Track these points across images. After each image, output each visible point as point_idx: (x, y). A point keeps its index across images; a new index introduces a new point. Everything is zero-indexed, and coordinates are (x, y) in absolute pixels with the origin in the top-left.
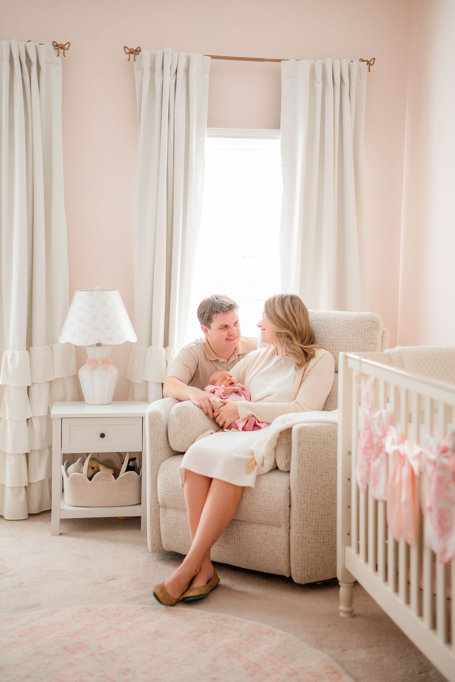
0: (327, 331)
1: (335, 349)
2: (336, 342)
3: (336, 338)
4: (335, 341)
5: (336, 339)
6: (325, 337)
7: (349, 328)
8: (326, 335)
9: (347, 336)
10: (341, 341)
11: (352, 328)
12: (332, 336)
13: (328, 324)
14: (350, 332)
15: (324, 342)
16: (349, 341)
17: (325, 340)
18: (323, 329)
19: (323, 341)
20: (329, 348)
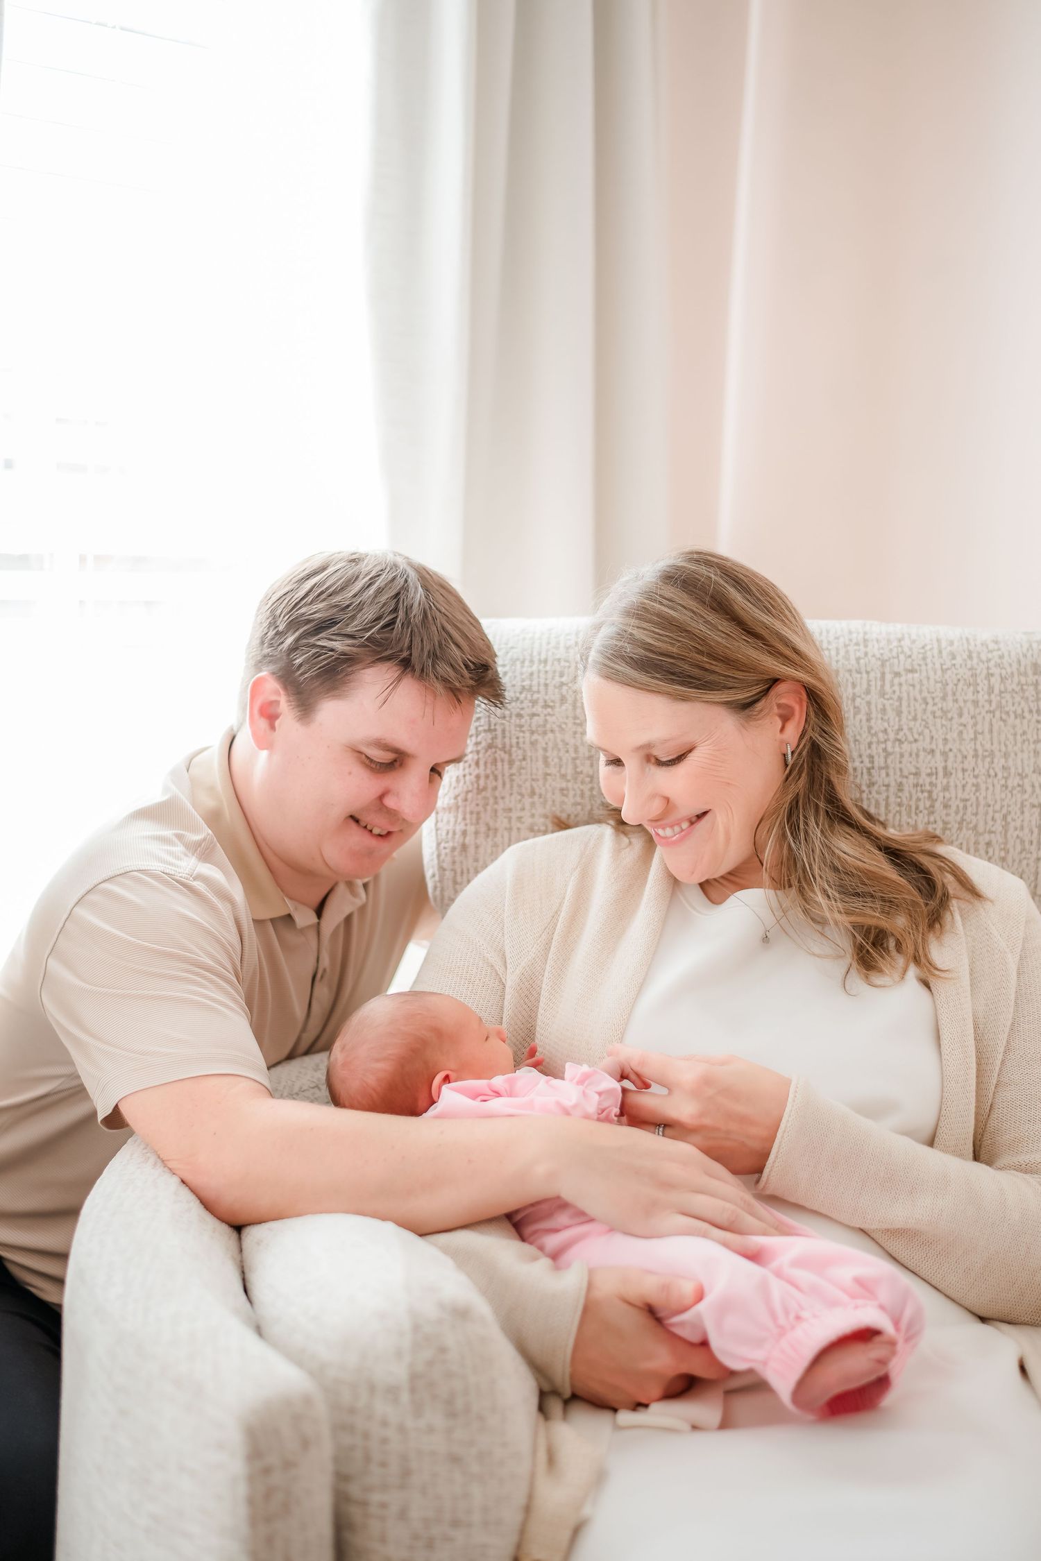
0: (885, 731)
1: (945, 823)
2: (946, 788)
3: (945, 768)
4: (941, 781)
5: (947, 773)
6: (880, 761)
7: (1007, 713)
8: (885, 750)
9: (1006, 756)
10: (974, 781)
11: (1026, 714)
12: (922, 754)
13: (882, 694)
14: (1019, 732)
15: (876, 787)
16: (1017, 781)
17: (879, 777)
18: (862, 716)
19: (871, 784)
20: (905, 818)
